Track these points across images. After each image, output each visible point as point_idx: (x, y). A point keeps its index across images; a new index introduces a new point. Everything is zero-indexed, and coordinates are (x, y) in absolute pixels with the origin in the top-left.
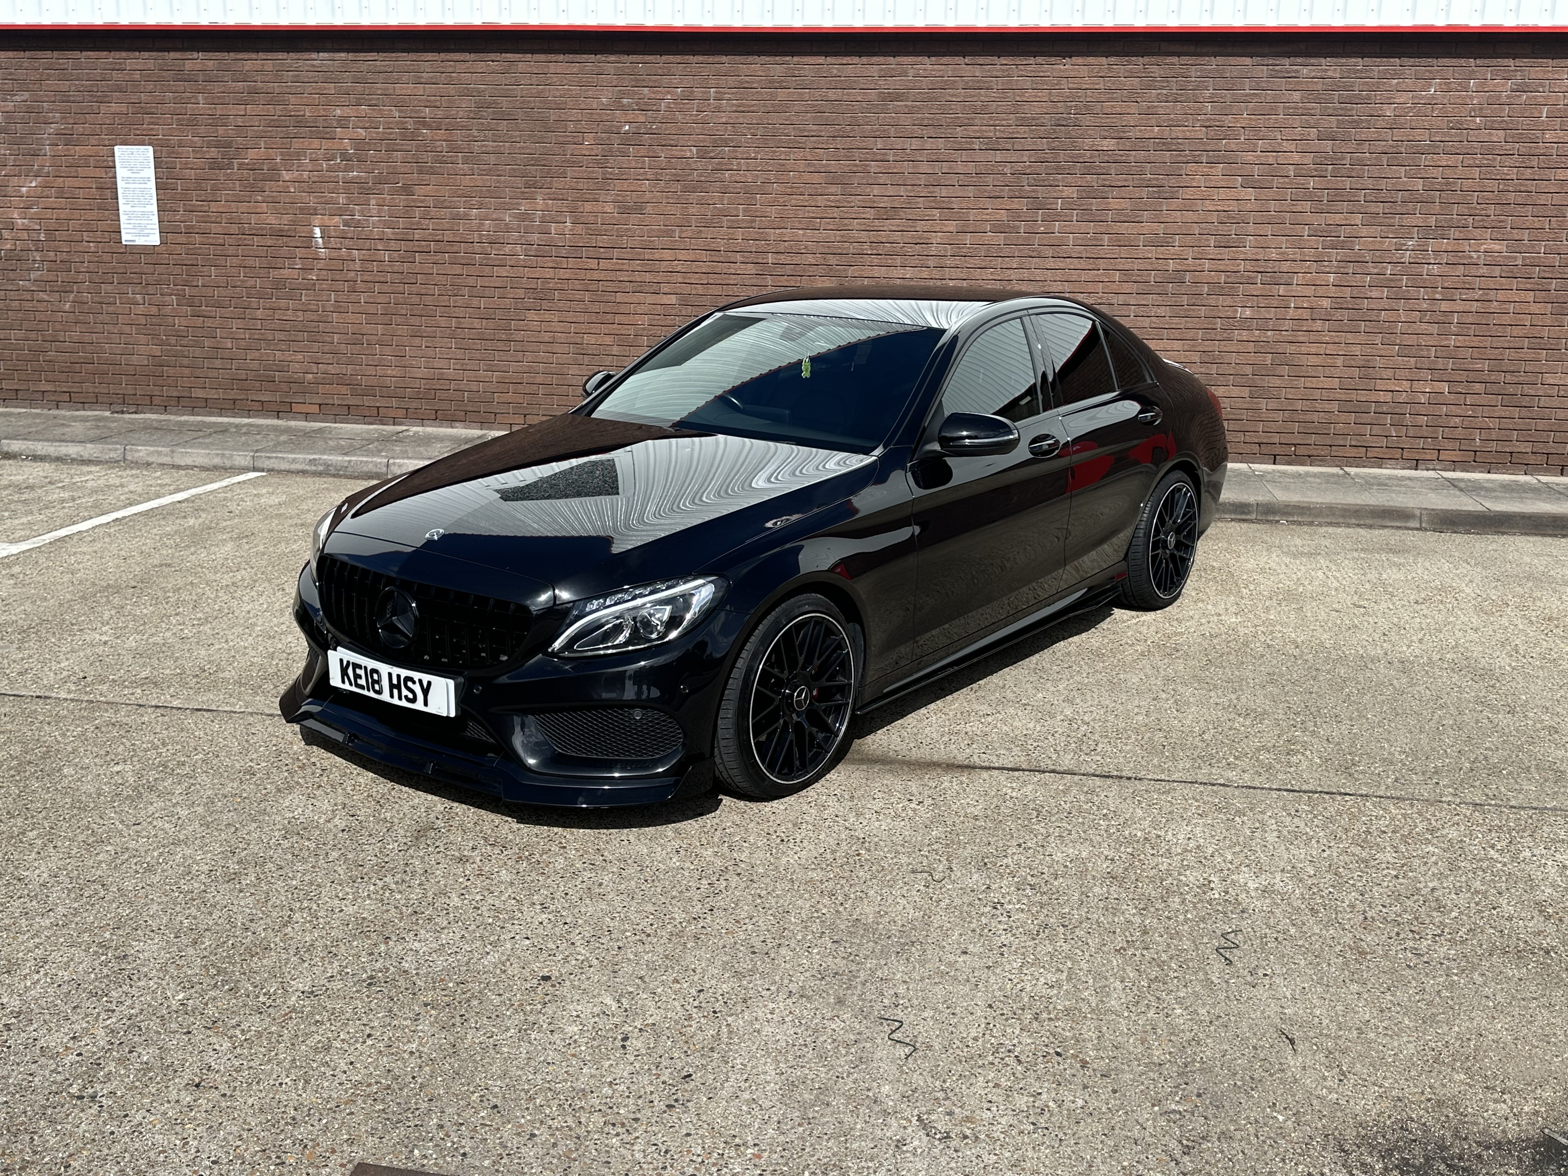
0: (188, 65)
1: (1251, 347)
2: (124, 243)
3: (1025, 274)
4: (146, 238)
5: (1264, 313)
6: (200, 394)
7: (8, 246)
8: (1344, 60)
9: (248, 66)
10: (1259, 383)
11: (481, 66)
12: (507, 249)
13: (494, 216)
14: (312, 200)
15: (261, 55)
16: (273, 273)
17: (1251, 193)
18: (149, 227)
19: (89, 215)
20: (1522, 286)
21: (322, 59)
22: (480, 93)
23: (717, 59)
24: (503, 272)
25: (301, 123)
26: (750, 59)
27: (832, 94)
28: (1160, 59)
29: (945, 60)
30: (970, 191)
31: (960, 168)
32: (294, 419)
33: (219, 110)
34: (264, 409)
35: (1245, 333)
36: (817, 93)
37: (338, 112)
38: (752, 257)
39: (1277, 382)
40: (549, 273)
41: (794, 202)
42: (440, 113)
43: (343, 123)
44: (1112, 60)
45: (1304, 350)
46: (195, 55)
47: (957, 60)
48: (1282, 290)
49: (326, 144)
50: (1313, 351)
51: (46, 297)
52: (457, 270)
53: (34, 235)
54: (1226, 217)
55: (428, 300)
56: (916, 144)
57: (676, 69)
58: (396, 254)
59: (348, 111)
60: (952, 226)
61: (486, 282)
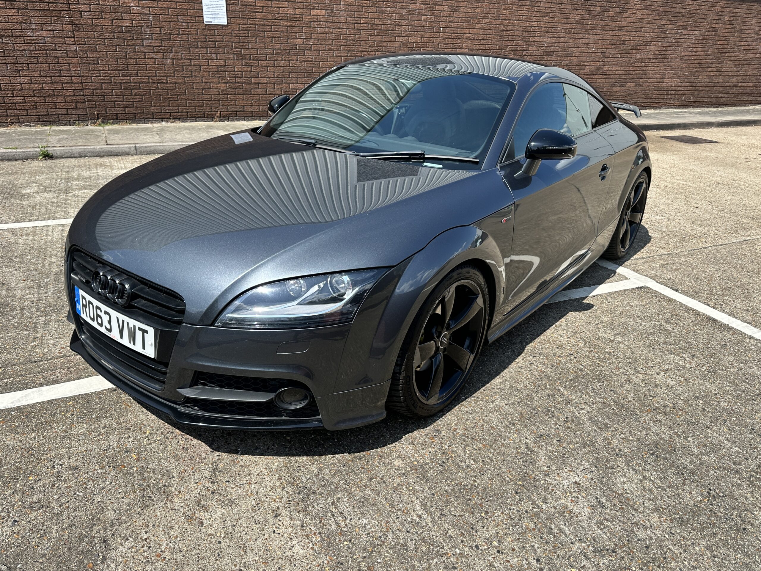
2: (205, 23)
4: (218, 20)
7: (127, 24)
16: (291, 41)
18: (220, 14)
19: (183, 6)
20: (701, 47)
51: (154, 56)
52: (380, 38)
53: (145, 18)
54: (638, 21)
58: (352, 31)
60: (564, 21)
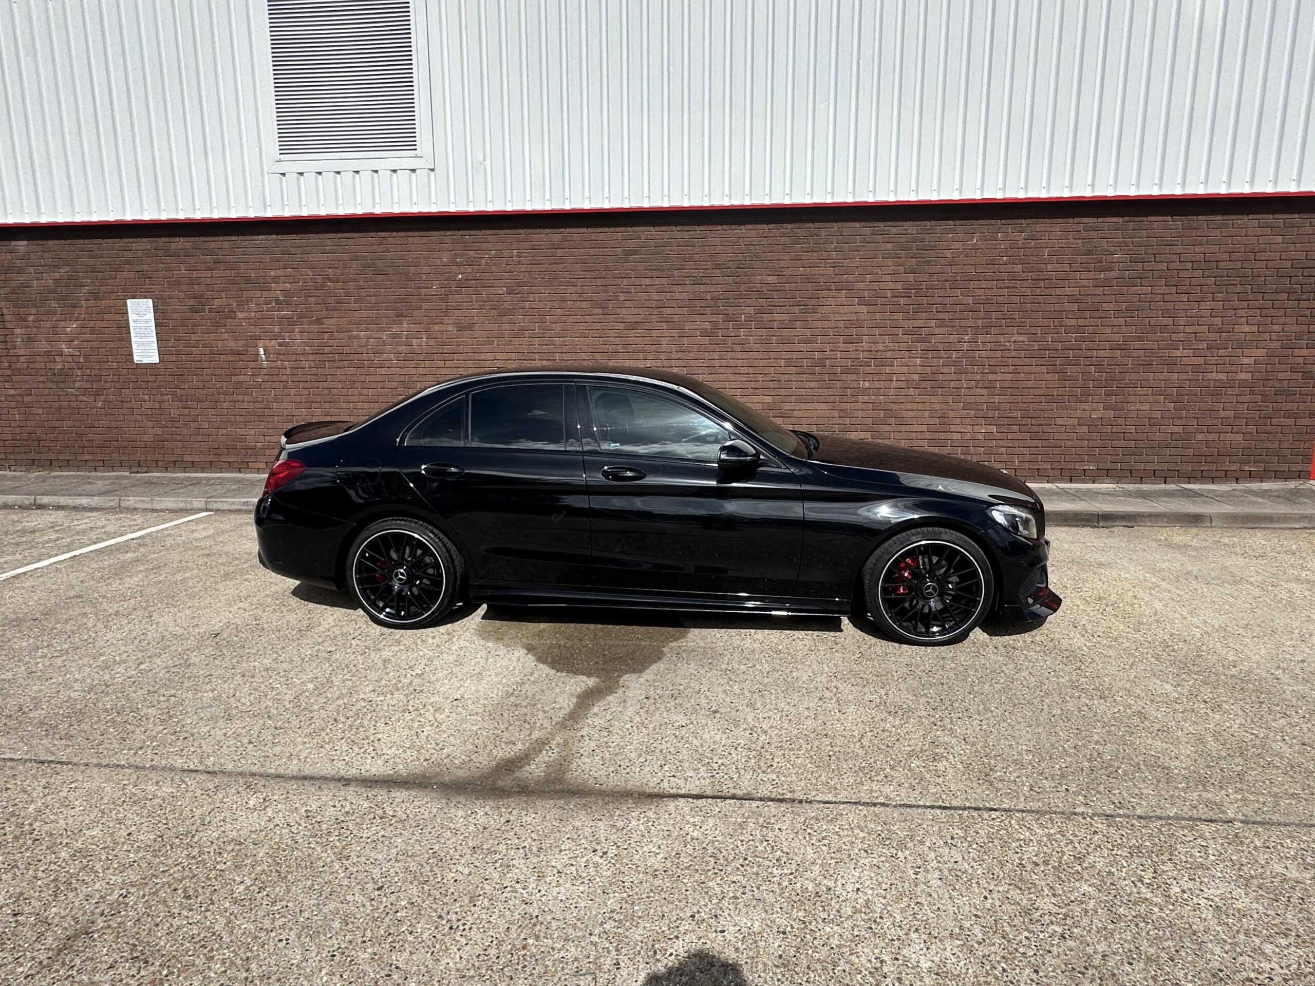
0: (173, 246)
1: (870, 406)
2: (135, 362)
3: (724, 363)
4: (149, 359)
5: (877, 384)
6: (188, 458)
7: (59, 367)
8: (918, 223)
9: (212, 245)
10: (876, 429)
11: (364, 241)
12: (385, 356)
13: (376, 336)
14: (257, 331)
15: (221, 238)
16: (234, 378)
17: (864, 309)
18: (151, 351)
19: (112, 345)
20: (1039, 363)
22: (364, 258)
23: (517, 231)
24: (383, 371)
25: (248, 280)
26: (538, 231)
27: (592, 251)
28: (801, 225)
29: (664, 228)
30: (685, 311)
31: (677, 296)
32: (250, 473)
33: (195, 274)
34: (230, 467)
35: (866, 397)
36: (583, 251)
37: (272, 273)
38: (546, 356)
39: (888, 428)
40: (413, 371)
41: (571, 320)
42: (338, 272)
43: (276, 280)
44: (771, 226)
45: (903, 407)
46: (178, 239)
47: (674, 228)
48: (888, 369)
49: (265, 294)
50: (910, 408)
51: (85, 399)
52: (353, 371)
53: (76, 359)
54: (850, 324)
55: (334, 391)
56: (648, 281)
57: (490, 238)
58: (312, 363)
59: (279, 273)
60: (675, 333)
61: (371, 378)
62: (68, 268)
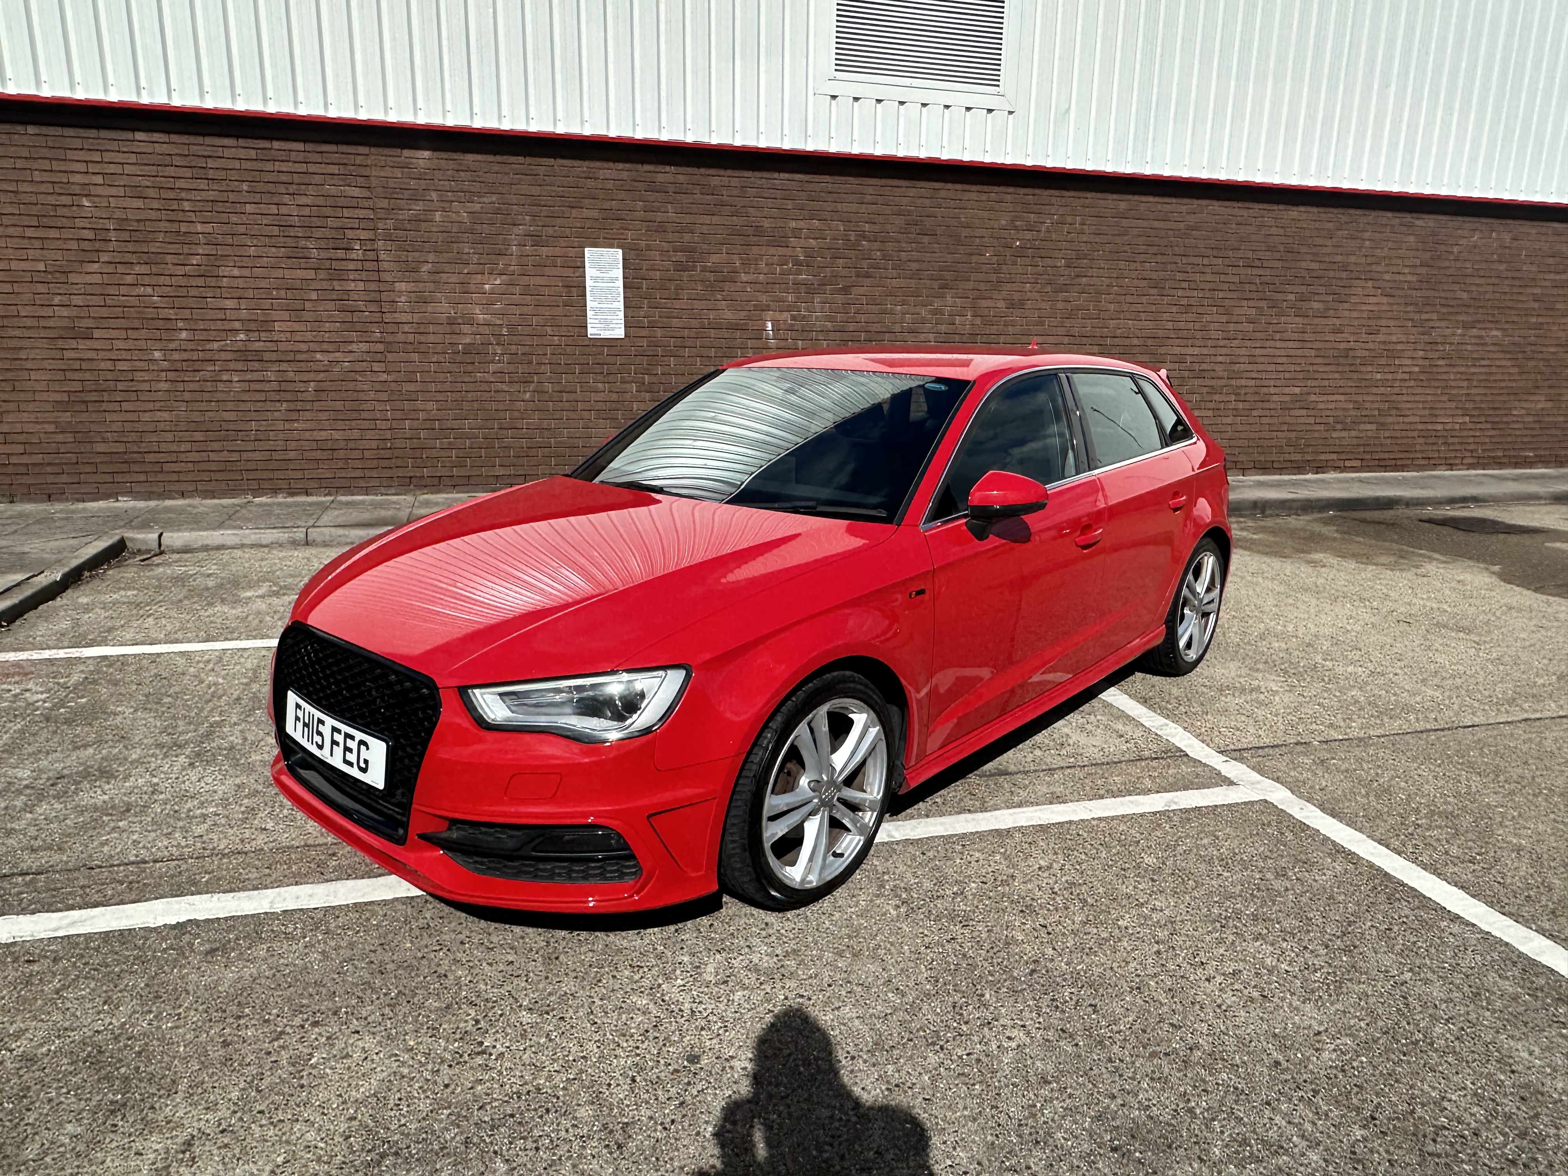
0: (660, 178)
2: (589, 336)
4: (611, 332)
5: (1386, 376)
8: (1436, 217)
9: (715, 181)
12: (922, 337)
13: (914, 311)
14: (764, 298)
15: (729, 172)
17: (1385, 300)
18: (615, 322)
19: (554, 311)
20: (1507, 357)
21: (782, 179)
25: (759, 231)
27: (1156, 224)
28: (1345, 210)
29: (1227, 203)
30: (1235, 295)
31: (1230, 278)
33: (689, 219)
35: (1376, 389)
36: (1147, 223)
37: (793, 224)
39: (1390, 419)
41: (1127, 301)
42: (877, 228)
43: (797, 233)
44: (1320, 209)
46: (668, 168)
47: (1234, 204)
48: (1396, 361)
49: (781, 251)
50: (1408, 399)
51: (505, 388)
54: (1372, 315)
56: (1205, 261)
59: (801, 224)
62: (494, 198)
